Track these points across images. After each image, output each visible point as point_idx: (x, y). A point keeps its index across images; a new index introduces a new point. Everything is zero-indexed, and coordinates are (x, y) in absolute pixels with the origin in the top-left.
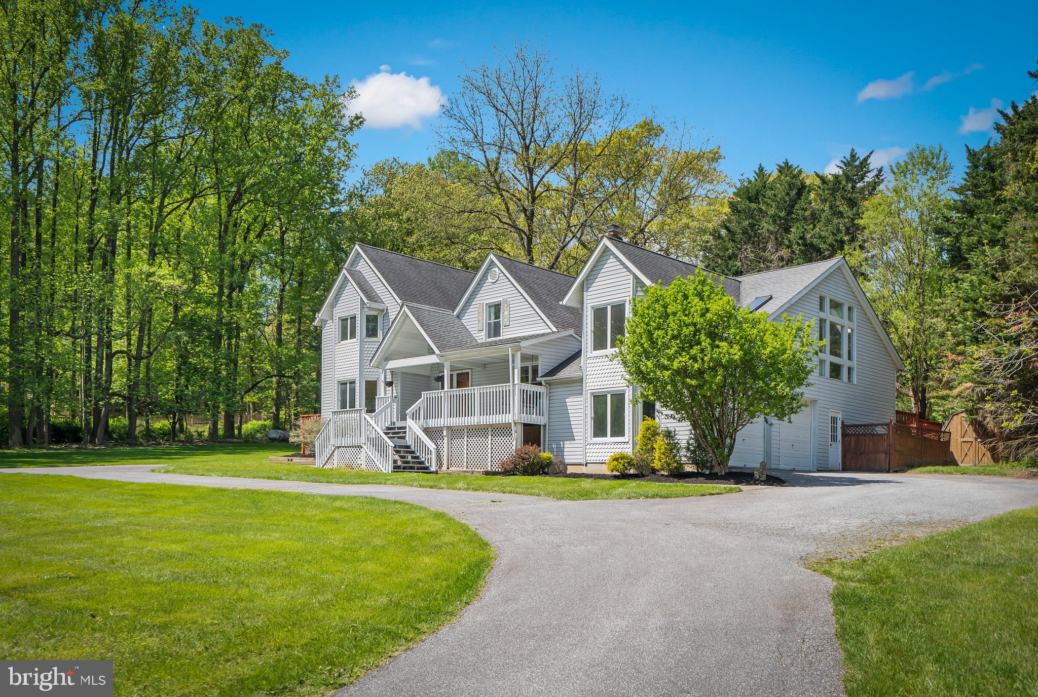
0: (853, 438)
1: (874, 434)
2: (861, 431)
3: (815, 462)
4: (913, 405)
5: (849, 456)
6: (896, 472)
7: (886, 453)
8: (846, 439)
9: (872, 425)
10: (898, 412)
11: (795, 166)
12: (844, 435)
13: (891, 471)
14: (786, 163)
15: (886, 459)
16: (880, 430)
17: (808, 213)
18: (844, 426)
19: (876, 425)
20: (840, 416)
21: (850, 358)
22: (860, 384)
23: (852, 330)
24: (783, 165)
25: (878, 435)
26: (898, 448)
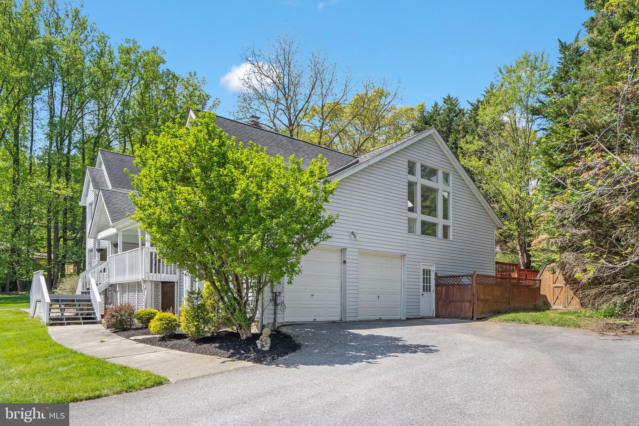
0: (443, 288)
1: (460, 285)
2: (450, 281)
3: (405, 311)
4: (520, 257)
5: (440, 304)
6: (479, 319)
7: (470, 302)
8: (438, 289)
9: (459, 276)
10: (497, 263)
11: (454, 98)
12: (437, 285)
13: (475, 318)
14: (449, 97)
15: (470, 307)
16: (465, 281)
17: (461, 127)
18: (437, 277)
19: (463, 276)
20: (433, 268)
21: (445, 216)
22: (455, 240)
23: (449, 193)
24: (447, 98)
25: (464, 285)
26: (482, 297)
